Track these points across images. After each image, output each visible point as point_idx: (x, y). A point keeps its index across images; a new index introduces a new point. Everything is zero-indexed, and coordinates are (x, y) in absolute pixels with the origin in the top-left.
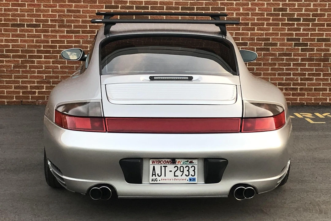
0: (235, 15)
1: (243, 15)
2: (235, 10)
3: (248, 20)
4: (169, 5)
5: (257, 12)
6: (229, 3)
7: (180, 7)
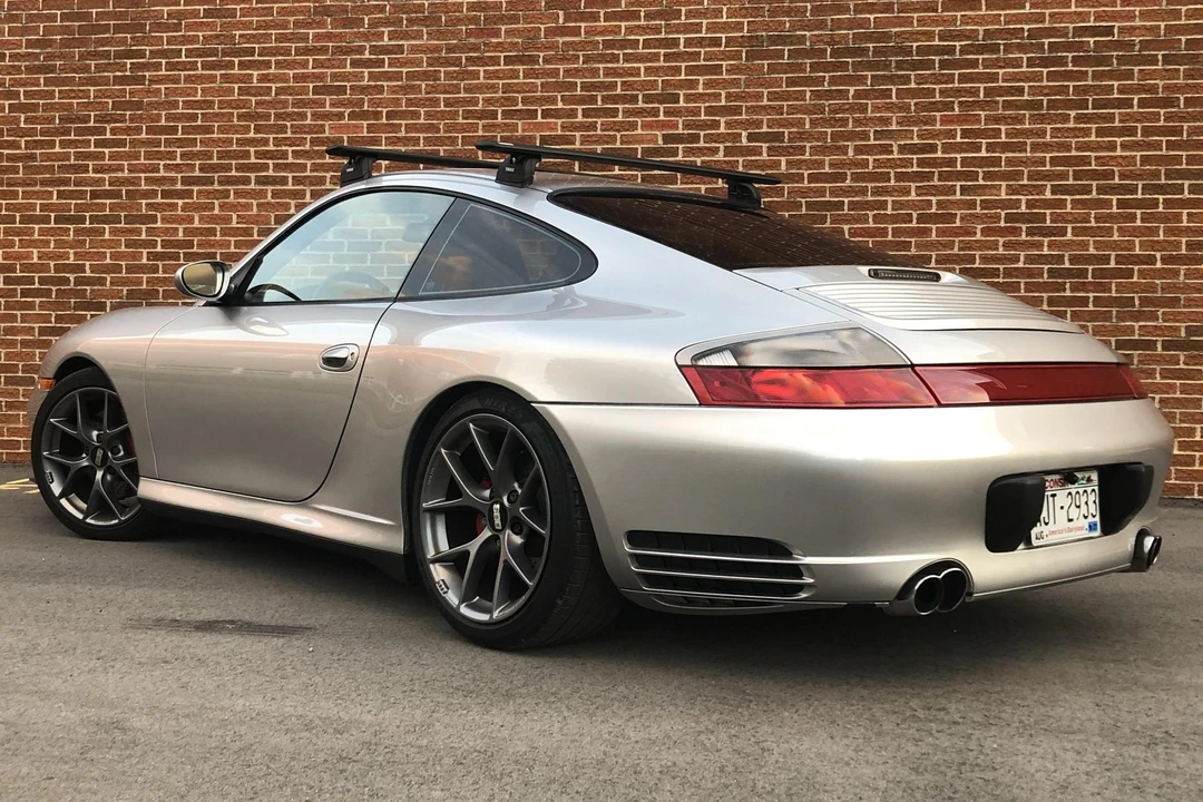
0: (181, 234)
1: (202, 235)
2: (181, 220)
3: (213, 246)
4: (27, 210)
5: (234, 224)
6: (166, 204)
7: (53, 215)
